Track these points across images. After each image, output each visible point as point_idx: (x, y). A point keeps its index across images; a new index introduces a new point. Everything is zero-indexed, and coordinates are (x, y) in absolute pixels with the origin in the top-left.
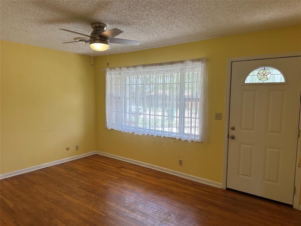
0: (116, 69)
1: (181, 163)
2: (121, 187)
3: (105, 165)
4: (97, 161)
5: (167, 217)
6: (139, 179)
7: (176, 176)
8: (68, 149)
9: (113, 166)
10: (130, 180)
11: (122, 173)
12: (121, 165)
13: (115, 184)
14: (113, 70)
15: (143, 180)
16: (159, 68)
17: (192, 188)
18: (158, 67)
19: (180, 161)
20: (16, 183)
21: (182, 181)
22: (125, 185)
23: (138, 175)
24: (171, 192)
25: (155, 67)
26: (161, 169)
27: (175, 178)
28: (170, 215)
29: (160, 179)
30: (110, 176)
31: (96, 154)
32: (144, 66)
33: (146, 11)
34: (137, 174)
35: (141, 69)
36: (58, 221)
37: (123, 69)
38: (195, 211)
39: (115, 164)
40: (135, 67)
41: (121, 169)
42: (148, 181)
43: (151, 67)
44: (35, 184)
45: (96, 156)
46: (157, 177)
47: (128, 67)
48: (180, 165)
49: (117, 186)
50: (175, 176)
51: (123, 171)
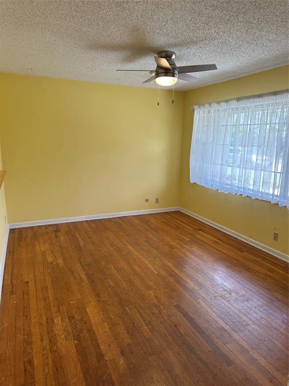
0: (205, 106)
1: (276, 237)
2: (188, 251)
3: (183, 224)
4: (176, 219)
5: (226, 294)
6: (215, 246)
7: (268, 254)
8: (147, 201)
9: (191, 227)
10: (203, 245)
11: (197, 236)
12: (201, 227)
13: (183, 245)
14: (202, 107)
15: (219, 249)
16: (258, 102)
17: (282, 272)
18: (257, 100)
19: (275, 234)
20: (93, 226)
21: (273, 260)
22: (195, 249)
23: (216, 242)
24: (248, 269)
25: (252, 100)
26: (250, 241)
27: (265, 255)
28: (230, 294)
29: (242, 252)
30: (182, 236)
31: (179, 211)
32: (239, 99)
33: (213, 28)
34: (214, 241)
35: (234, 104)
36: (112, 267)
37: (213, 105)
38: (268, 298)
39: (195, 225)
40: (227, 101)
41: (198, 232)
42: (224, 251)
43: (246, 101)
44: (108, 229)
45: (178, 213)
46: (239, 250)
47: (218, 103)
48: (274, 239)
49: (185, 248)
50: (266, 253)
51: (199, 234)
